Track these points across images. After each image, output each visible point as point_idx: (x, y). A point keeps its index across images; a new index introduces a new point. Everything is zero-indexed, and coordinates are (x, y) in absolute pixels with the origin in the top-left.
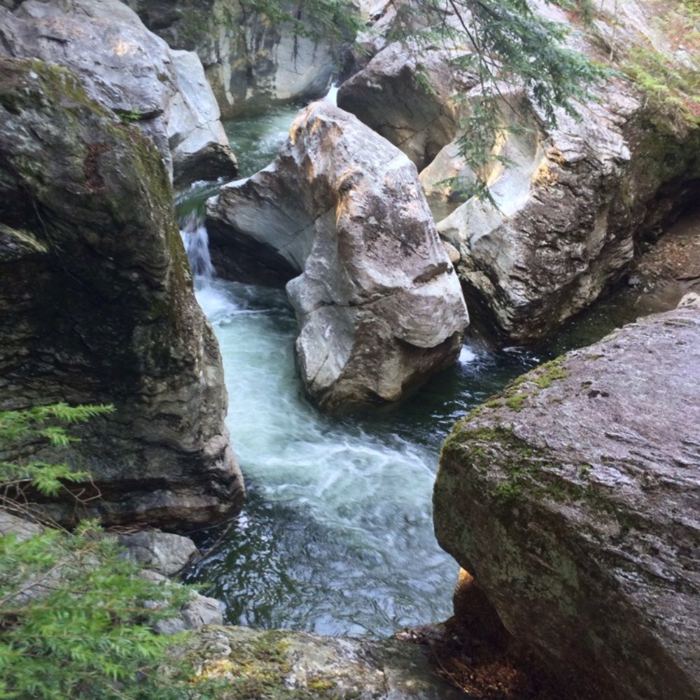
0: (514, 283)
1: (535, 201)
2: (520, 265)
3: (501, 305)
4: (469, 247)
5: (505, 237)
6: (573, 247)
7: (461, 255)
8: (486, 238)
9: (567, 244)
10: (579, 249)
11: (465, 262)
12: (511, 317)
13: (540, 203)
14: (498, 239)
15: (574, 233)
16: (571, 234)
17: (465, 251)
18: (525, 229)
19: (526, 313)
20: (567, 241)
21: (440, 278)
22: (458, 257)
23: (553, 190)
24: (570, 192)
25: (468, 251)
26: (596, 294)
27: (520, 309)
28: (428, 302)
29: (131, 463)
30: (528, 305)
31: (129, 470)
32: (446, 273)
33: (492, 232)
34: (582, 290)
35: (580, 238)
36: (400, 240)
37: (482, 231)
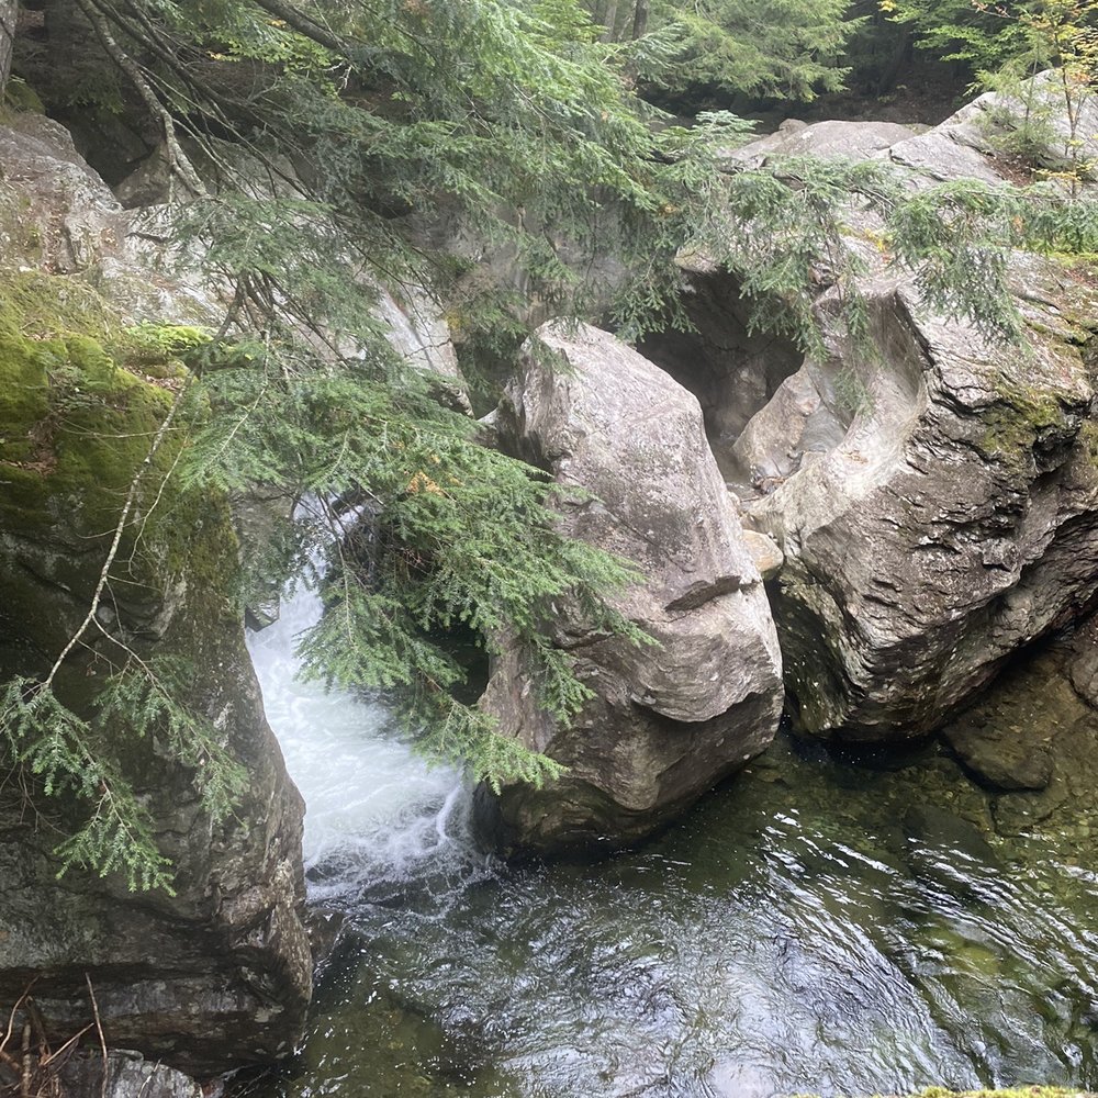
0: (872, 607)
1: (909, 471)
2: (880, 578)
3: (851, 644)
4: (800, 545)
5: (854, 531)
6: (989, 547)
7: (785, 557)
8: (825, 530)
9: (975, 541)
10: (1000, 549)
11: (793, 568)
12: (871, 666)
13: (918, 474)
14: (844, 533)
15: (986, 523)
16: (982, 527)
17: (793, 551)
18: (890, 518)
19: (896, 658)
20: (973, 537)
21: (723, 602)
22: (781, 560)
23: (943, 452)
24: (974, 454)
25: (797, 550)
26: (1043, 621)
27: (883, 652)
28: (690, 646)
29: (88, 935)
30: (897, 645)
31: (82, 947)
32: (740, 592)
33: (835, 522)
34: (1012, 616)
35: (1001, 532)
36: (646, 540)
37: (818, 520)
